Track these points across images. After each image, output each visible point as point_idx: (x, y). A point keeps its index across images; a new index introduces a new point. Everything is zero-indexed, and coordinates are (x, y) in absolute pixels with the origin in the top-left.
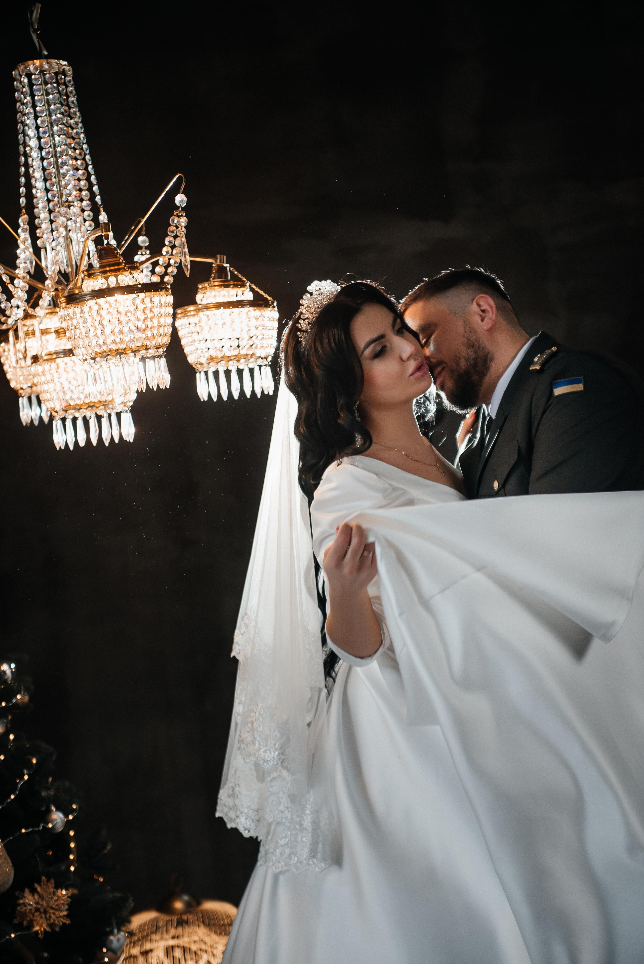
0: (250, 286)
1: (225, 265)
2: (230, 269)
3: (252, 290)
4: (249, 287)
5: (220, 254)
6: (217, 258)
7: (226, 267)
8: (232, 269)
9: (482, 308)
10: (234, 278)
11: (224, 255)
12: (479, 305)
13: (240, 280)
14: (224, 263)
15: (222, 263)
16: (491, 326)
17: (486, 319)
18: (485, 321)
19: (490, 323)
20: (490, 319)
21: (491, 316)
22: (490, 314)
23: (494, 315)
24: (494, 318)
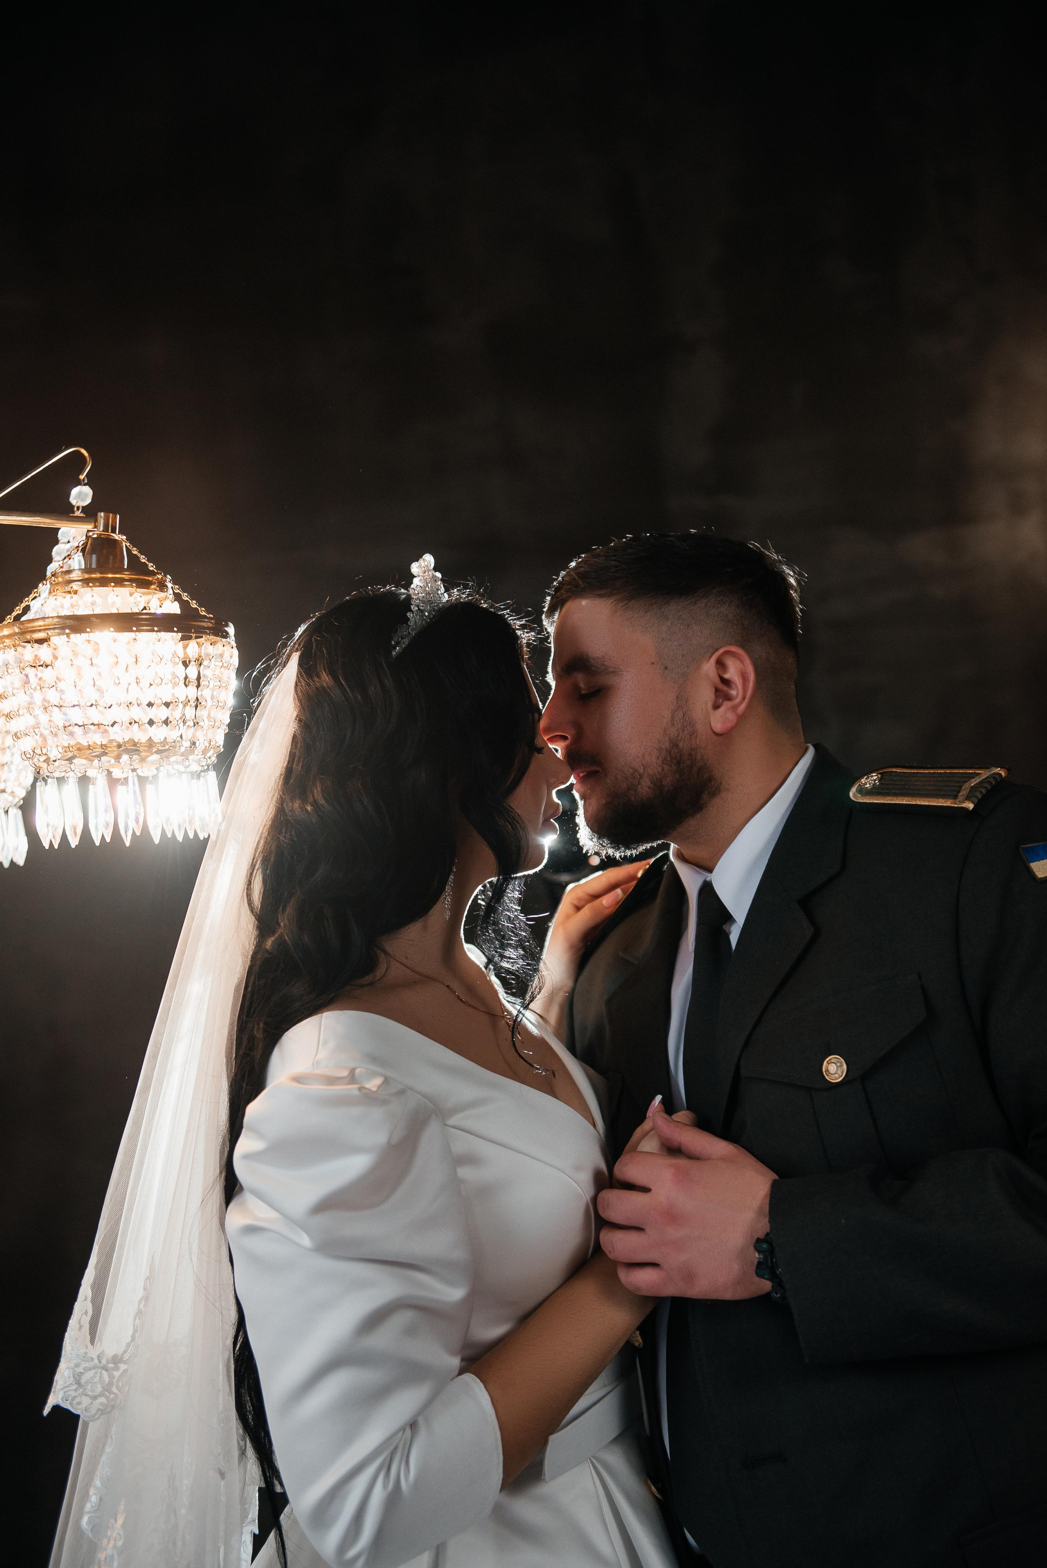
0: (174, 590)
1: (117, 536)
2: (127, 547)
3: (177, 597)
4: (171, 593)
5: (107, 511)
6: (96, 521)
7: (120, 543)
9: (727, 676)
10: (135, 566)
11: (115, 514)
12: (721, 664)
14: (114, 531)
15: (110, 531)
16: (729, 725)
17: (727, 704)
18: (722, 709)
19: (731, 717)
20: (734, 708)
21: (737, 700)
22: (738, 694)
23: (744, 698)
24: (743, 706)
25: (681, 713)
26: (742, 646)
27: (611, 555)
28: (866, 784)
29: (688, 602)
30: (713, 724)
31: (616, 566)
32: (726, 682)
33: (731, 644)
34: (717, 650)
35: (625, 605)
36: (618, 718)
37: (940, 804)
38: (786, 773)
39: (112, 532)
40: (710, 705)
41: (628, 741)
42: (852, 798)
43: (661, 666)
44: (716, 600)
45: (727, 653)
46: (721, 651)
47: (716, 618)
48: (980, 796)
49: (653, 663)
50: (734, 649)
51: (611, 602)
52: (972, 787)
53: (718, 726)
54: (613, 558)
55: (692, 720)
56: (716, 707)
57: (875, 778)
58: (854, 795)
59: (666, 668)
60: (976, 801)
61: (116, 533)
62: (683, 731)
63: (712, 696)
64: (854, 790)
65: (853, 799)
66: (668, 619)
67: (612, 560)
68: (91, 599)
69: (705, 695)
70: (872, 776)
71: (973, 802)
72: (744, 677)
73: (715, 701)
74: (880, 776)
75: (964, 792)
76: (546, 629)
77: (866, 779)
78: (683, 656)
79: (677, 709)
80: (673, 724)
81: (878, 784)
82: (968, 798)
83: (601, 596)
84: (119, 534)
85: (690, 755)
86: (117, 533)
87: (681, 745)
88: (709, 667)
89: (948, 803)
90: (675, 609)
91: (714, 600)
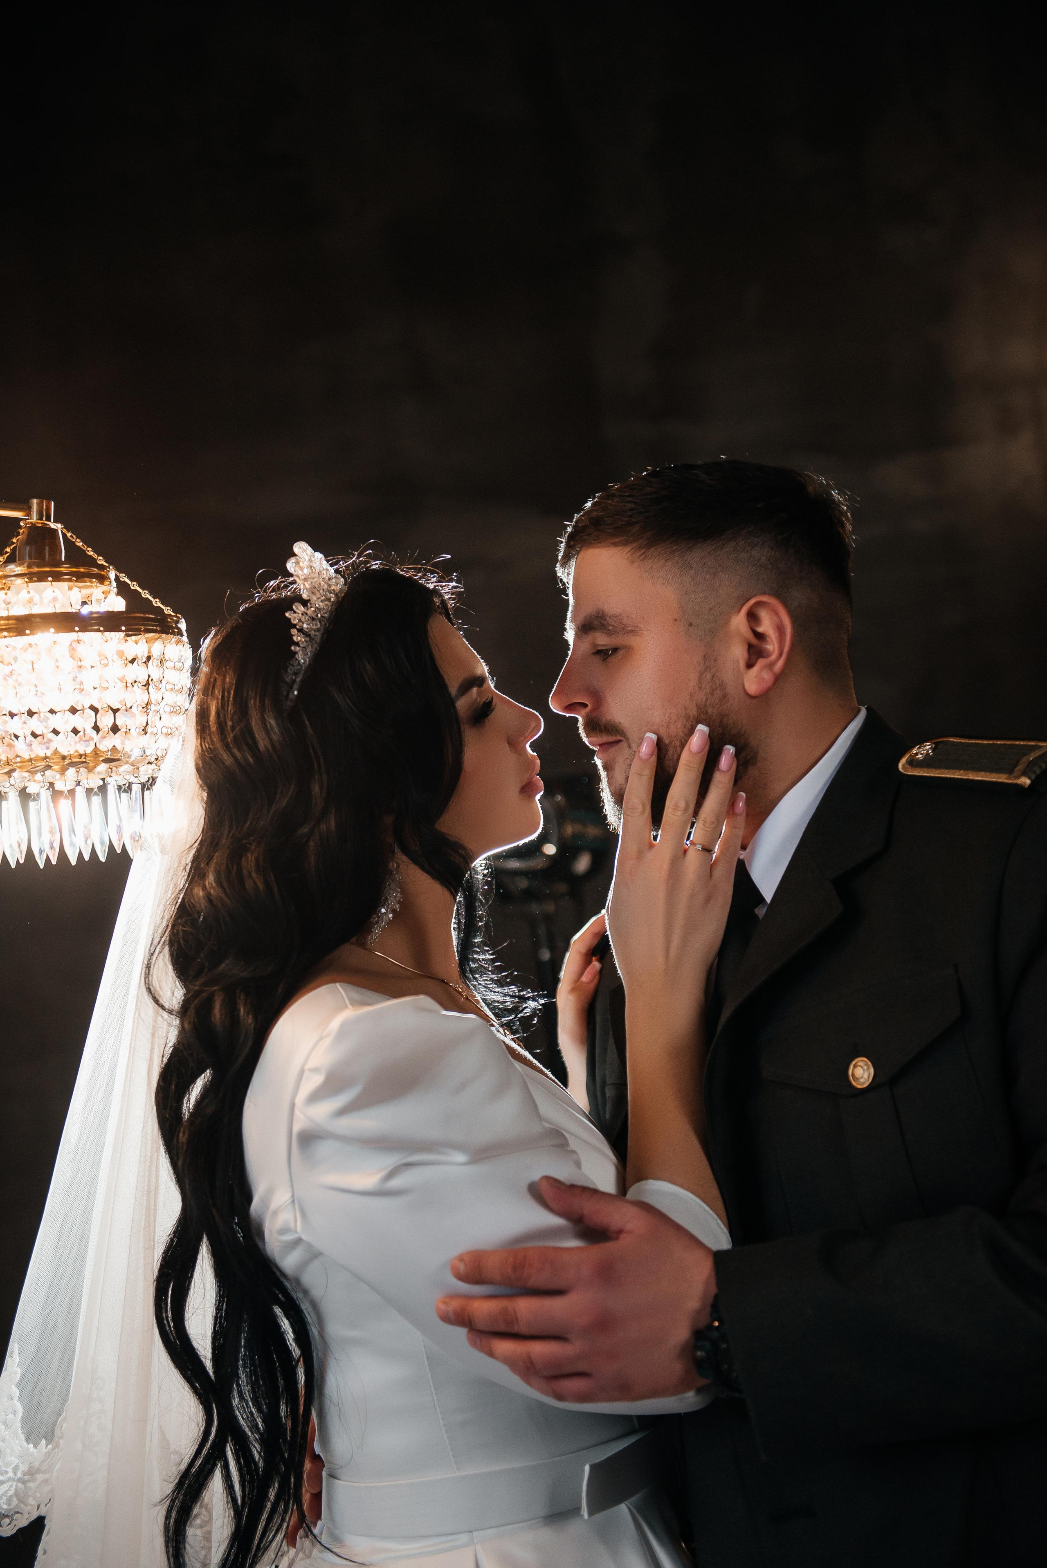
0: (117, 579)
1: (53, 525)
2: (64, 535)
3: (123, 590)
4: (114, 584)
5: (40, 497)
6: (30, 508)
7: (56, 531)
8: (69, 534)
9: (760, 630)
10: (76, 557)
11: (49, 500)
12: (753, 617)
13: (93, 563)
14: (49, 519)
15: (44, 519)
16: (765, 686)
17: (761, 663)
18: (756, 669)
19: (768, 676)
20: (771, 666)
21: (774, 657)
22: (774, 649)
23: (780, 655)
24: (781, 663)
25: (709, 676)
26: (778, 596)
27: (626, 494)
28: (917, 754)
29: (714, 546)
30: (747, 686)
31: (631, 510)
32: (760, 636)
33: (764, 593)
34: (748, 600)
35: (643, 554)
36: (638, 682)
37: (994, 780)
38: (832, 740)
39: (46, 520)
40: (742, 664)
41: (650, 709)
42: (900, 769)
43: (685, 623)
44: (745, 542)
45: (759, 604)
46: (752, 602)
47: (746, 564)
48: (1038, 771)
49: (676, 620)
50: (764, 598)
51: (627, 551)
52: (1030, 761)
53: (752, 688)
54: (629, 499)
55: (722, 682)
56: (749, 665)
57: (928, 747)
58: (904, 767)
59: (691, 624)
60: (1033, 777)
61: (50, 521)
62: (712, 694)
63: (746, 654)
64: (903, 761)
65: (902, 771)
66: (691, 568)
67: (629, 502)
68: (27, 596)
69: (738, 652)
70: (925, 746)
71: (1029, 778)
72: (780, 629)
73: (749, 659)
74: (934, 746)
75: (1020, 767)
76: (561, 580)
77: (918, 748)
78: (710, 609)
79: (704, 672)
80: (700, 688)
81: (931, 754)
82: (1024, 774)
83: (615, 544)
84: (54, 522)
85: (721, 722)
86: (52, 521)
87: (710, 710)
88: (739, 621)
89: (1002, 778)
90: (698, 555)
91: (743, 542)
